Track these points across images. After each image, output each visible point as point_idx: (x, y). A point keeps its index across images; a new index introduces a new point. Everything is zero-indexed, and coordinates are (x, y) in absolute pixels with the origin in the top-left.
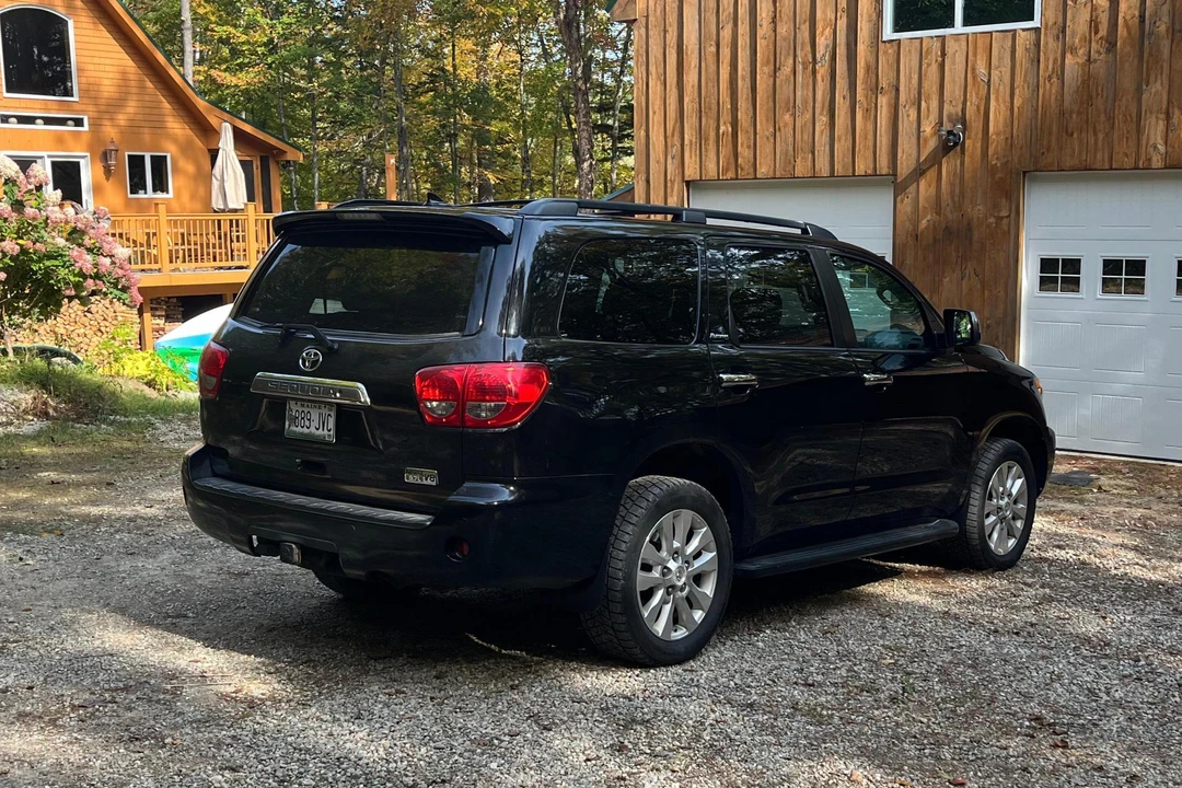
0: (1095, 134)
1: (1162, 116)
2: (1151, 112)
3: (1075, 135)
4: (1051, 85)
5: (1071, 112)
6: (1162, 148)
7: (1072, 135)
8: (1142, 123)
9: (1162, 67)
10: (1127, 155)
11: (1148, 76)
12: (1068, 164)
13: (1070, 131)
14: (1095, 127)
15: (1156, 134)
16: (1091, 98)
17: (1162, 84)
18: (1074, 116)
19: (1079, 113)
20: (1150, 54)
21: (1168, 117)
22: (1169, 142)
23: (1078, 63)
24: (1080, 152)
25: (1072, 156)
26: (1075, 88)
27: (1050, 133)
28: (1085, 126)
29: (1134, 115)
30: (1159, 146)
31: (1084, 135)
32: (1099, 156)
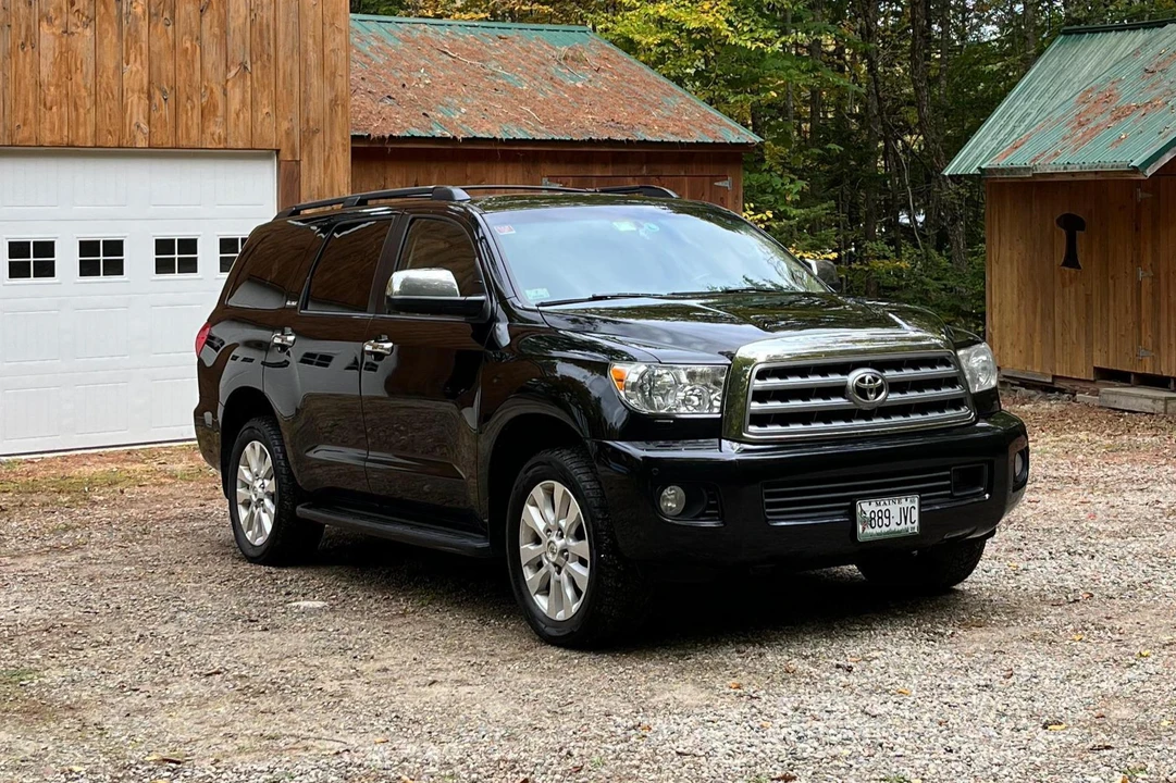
0: (77, 110)
1: (144, 96)
2: (133, 91)
3: (54, 109)
4: (25, 54)
5: (49, 84)
6: (146, 129)
7: (51, 109)
8: (125, 101)
9: (141, 47)
10: (110, 133)
11: (128, 55)
12: (48, 140)
13: (48, 105)
14: (76, 104)
15: (138, 114)
16: (70, 72)
17: (142, 64)
18: (52, 89)
19: (57, 86)
20: (129, 34)
21: (150, 97)
22: (152, 122)
23: (53, 34)
24: (61, 128)
25: (52, 130)
26: (52, 60)
27: (26, 105)
28: (65, 101)
29: (116, 93)
30: (142, 125)
31: (64, 109)
32: (81, 132)
